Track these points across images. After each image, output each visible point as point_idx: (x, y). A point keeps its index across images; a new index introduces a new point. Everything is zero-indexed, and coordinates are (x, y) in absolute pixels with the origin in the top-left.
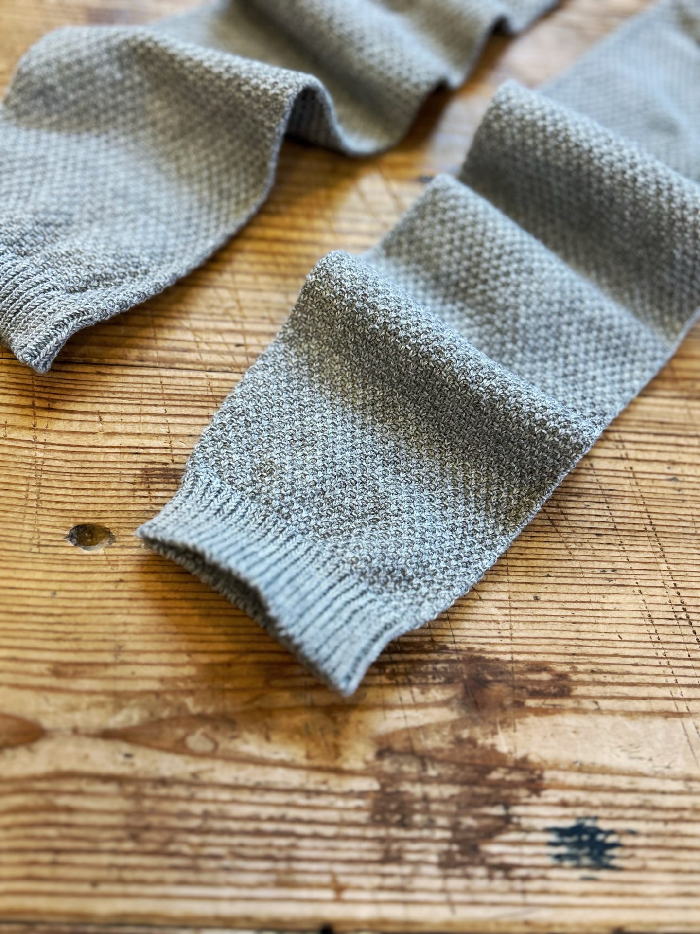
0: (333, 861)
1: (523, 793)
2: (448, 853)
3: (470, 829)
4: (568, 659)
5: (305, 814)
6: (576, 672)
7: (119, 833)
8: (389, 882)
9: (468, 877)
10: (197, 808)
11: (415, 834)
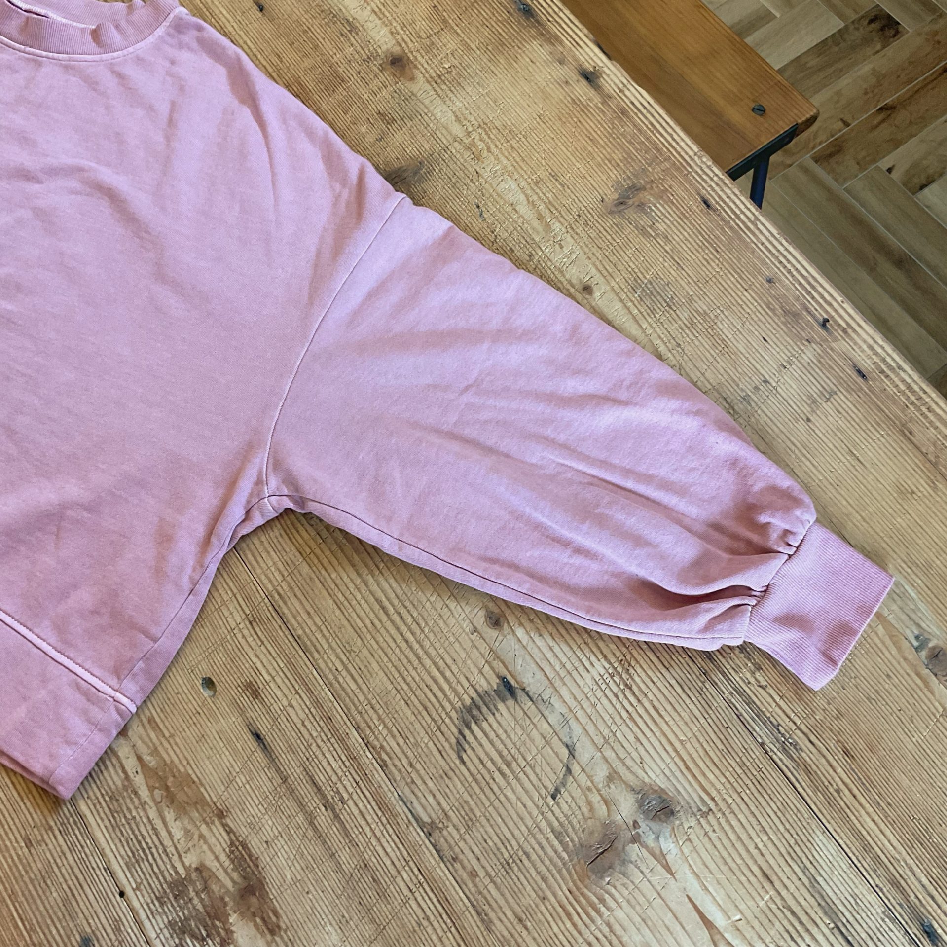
0: (147, 880)
1: (218, 939)
2: (176, 922)
3: (190, 925)
4: (289, 924)
5: (156, 855)
6: (285, 932)
7: (109, 792)
8: (151, 905)
9: (172, 936)
10: (134, 813)
11: (175, 905)
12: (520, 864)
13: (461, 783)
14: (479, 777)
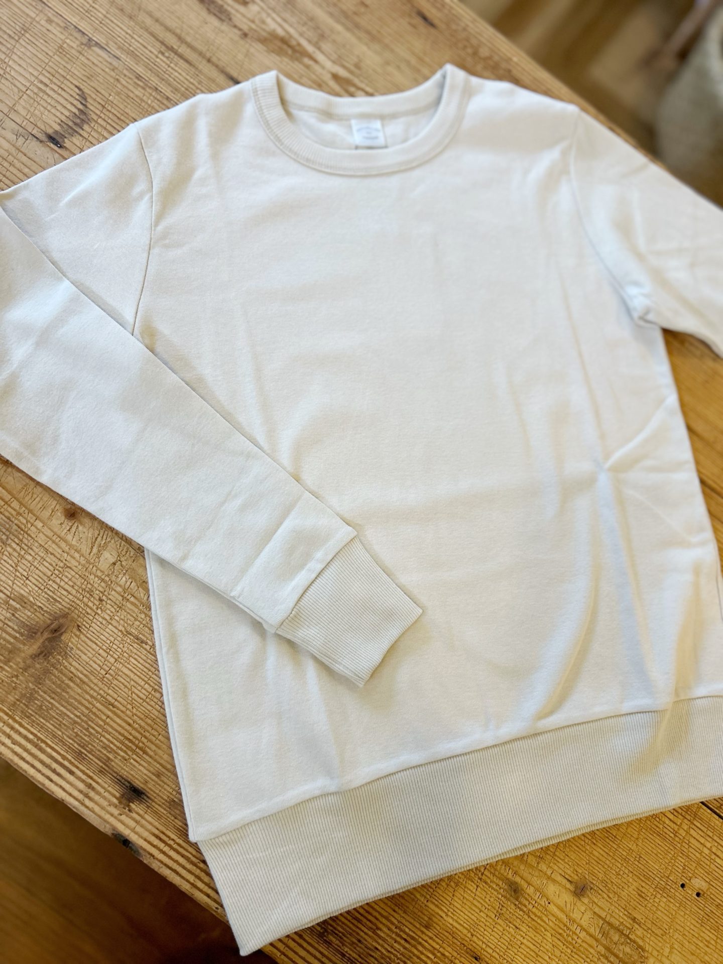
12: (14, 30)
13: (75, 74)
14: (62, 79)
